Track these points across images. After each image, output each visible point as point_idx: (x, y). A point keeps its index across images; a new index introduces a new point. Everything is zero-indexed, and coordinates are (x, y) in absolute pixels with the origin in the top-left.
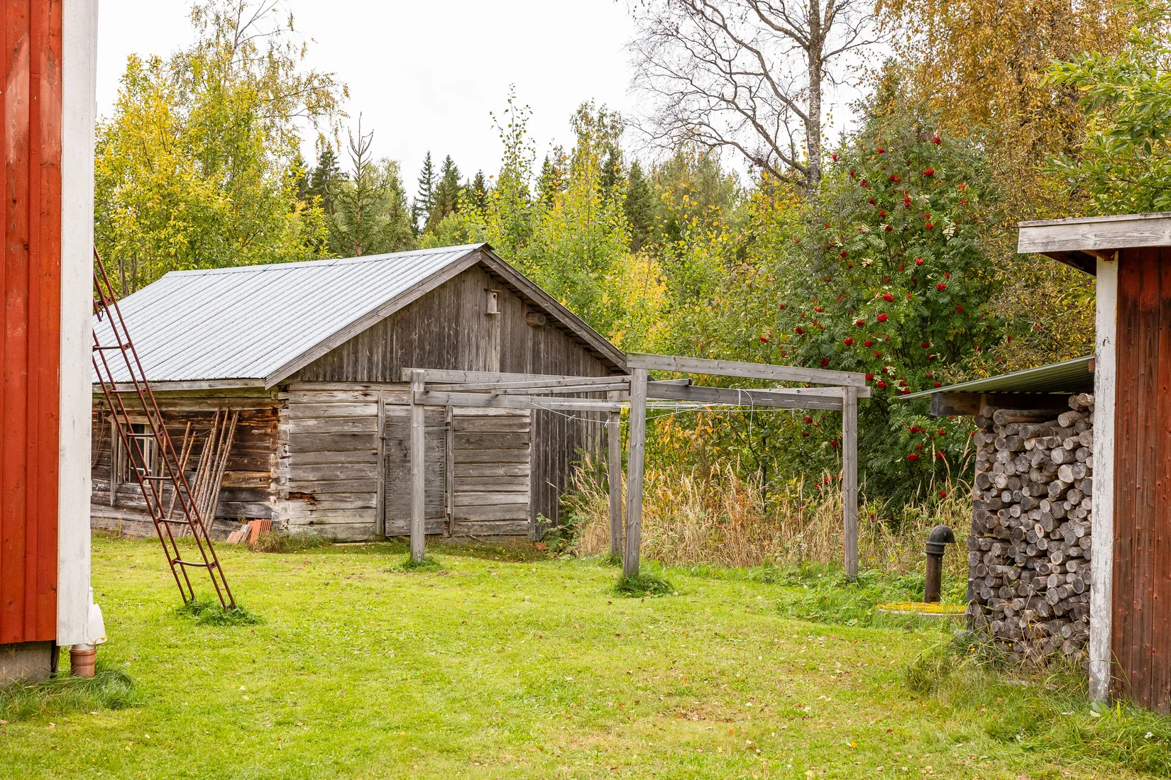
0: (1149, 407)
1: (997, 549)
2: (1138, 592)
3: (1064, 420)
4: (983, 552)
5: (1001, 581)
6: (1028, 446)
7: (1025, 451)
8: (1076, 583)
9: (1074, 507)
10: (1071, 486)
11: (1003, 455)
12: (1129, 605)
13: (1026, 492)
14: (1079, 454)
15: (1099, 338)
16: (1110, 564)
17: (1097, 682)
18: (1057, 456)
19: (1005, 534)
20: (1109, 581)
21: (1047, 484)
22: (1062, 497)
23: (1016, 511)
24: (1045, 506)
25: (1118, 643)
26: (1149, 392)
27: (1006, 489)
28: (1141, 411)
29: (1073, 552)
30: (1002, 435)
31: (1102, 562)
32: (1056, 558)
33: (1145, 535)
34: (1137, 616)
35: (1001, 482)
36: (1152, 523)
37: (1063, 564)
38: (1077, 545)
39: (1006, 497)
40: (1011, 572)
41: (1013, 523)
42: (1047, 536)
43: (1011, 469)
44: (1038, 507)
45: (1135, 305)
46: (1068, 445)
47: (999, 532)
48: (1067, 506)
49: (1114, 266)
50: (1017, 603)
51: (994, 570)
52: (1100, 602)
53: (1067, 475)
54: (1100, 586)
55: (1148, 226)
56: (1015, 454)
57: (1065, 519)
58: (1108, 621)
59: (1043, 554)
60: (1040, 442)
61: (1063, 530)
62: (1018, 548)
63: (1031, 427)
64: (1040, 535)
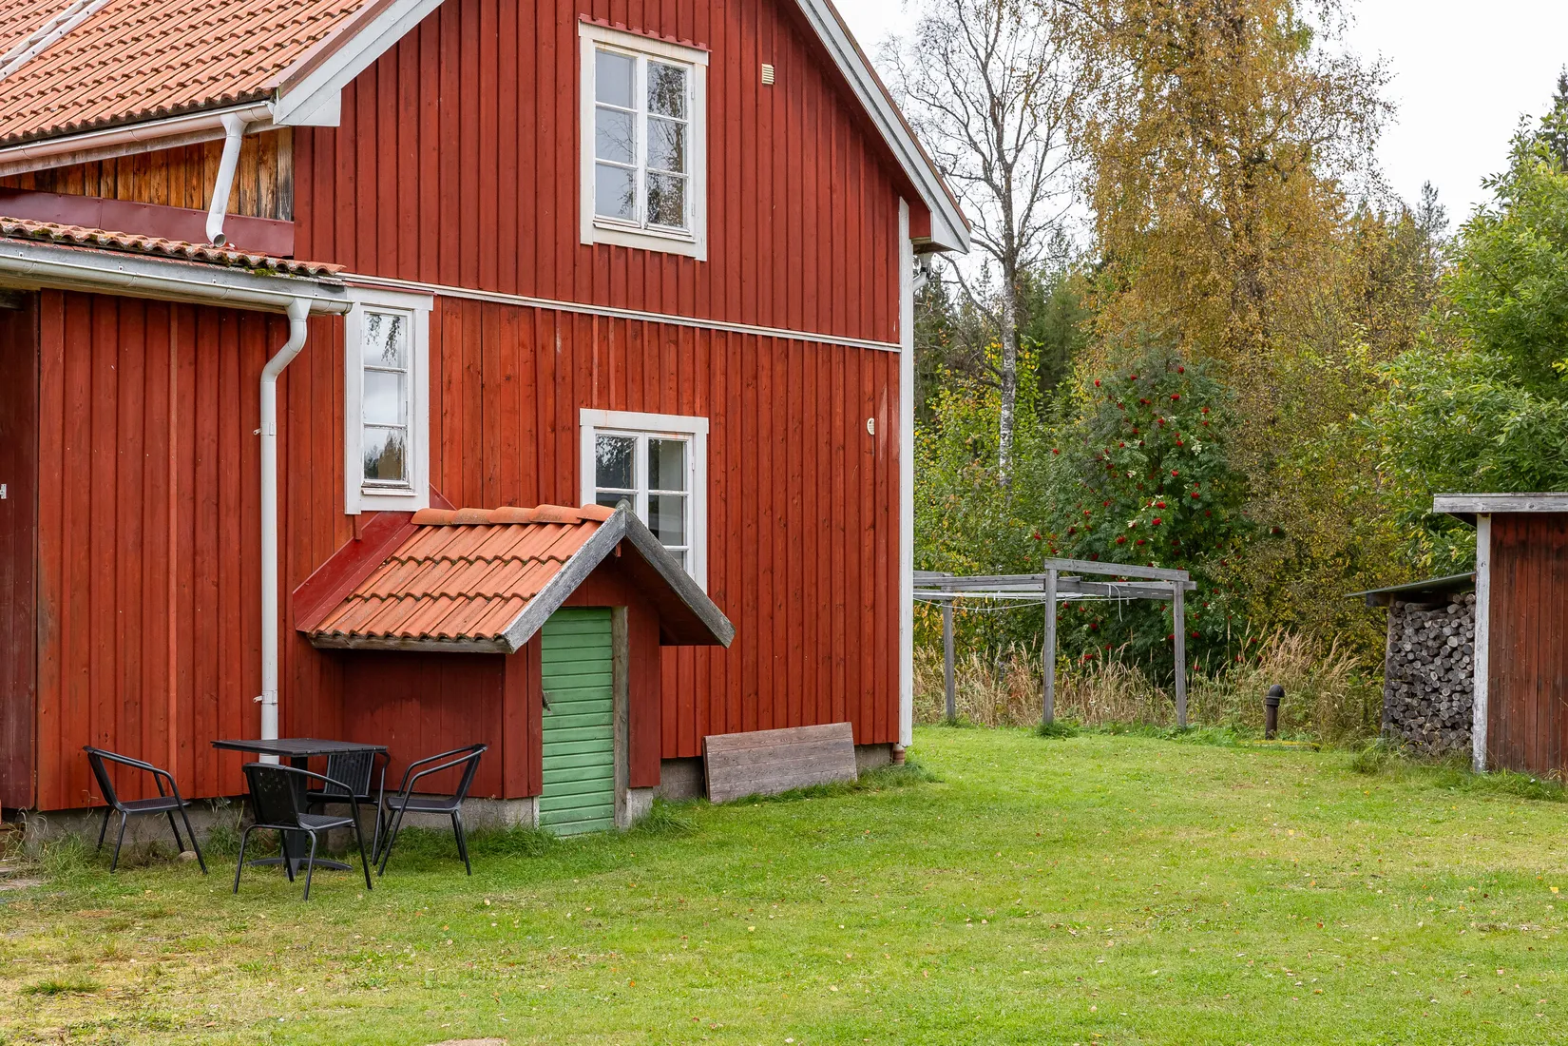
0: (1510, 601)
1: (1405, 688)
2: (1503, 710)
3: (1451, 609)
4: (1395, 690)
5: (1408, 707)
6: (1427, 625)
7: (1424, 628)
8: (1459, 707)
9: (1458, 661)
10: (1454, 649)
11: (1409, 631)
12: (1498, 718)
13: (1424, 653)
14: (1461, 630)
15: (1479, 562)
16: (1486, 694)
17: (1478, 762)
18: (1447, 631)
19: (1410, 679)
20: (1485, 703)
21: (1440, 648)
22: (1450, 655)
23: (1418, 665)
24: (1438, 661)
25: (1491, 740)
26: (1510, 593)
27: (1411, 651)
28: (1505, 605)
29: (1458, 688)
30: (1409, 618)
31: (1481, 692)
32: (1445, 692)
33: (1508, 677)
34: (1503, 723)
35: (1408, 647)
36: (1512, 669)
37: (1450, 696)
38: (1460, 684)
39: (1411, 657)
40: (1415, 702)
41: (1415, 672)
42: (1439, 679)
43: (1415, 639)
44: (1433, 662)
45: (1501, 543)
46: (1454, 624)
47: (1406, 678)
48: (1453, 661)
49: (1489, 520)
50: (1421, 720)
51: (1403, 701)
52: (1480, 716)
53: (1453, 642)
54: (1480, 707)
55: (1516, 500)
56: (1417, 631)
57: (1451, 669)
58: (1485, 727)
59: (1435, 690)
60: (1436, 623)
61: (1450, 675)
62: (1418, 688)
63: (1429, 614)
64: (1435, 679)
